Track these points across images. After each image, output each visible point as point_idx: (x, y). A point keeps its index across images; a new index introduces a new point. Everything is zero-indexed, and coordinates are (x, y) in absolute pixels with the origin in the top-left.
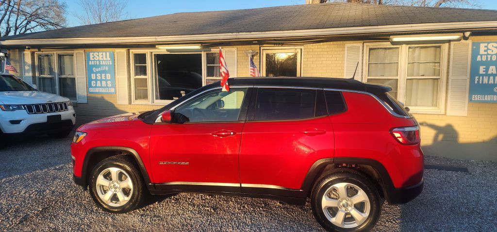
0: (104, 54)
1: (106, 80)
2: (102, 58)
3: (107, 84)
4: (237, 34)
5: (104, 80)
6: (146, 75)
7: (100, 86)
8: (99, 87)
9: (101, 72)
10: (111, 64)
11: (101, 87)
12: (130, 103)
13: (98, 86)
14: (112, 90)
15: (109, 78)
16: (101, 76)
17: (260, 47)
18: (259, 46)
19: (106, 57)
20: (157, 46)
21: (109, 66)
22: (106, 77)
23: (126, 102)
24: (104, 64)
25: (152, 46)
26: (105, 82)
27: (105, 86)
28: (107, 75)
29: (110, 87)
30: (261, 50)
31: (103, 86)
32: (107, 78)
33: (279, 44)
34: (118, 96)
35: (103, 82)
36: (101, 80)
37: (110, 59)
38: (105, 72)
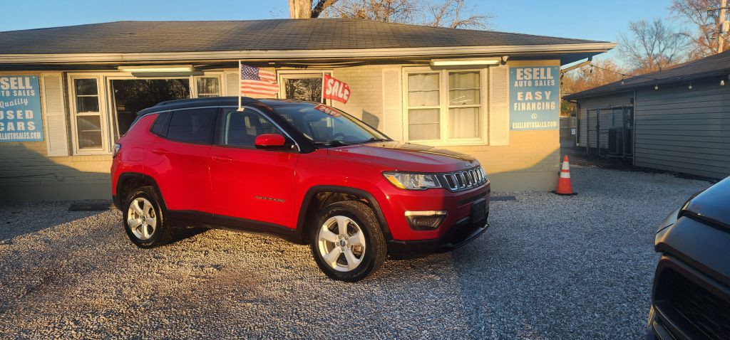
0: (20, 79)
1: (25, 121)
2: (17, 85)
3: (26, 126)
4: (248, 52)
5: (20, 120)
6: (98, 111)
7: (13, 129)
8: (11, 131)
9: (14, 109)
10: (33, 94)
11: (16, 131)
12: (71, 153)
13: (9, 129)
14: (38, 136)
15: (32, 117)
16: (15, 114)
17: (276, 70)
18: (274, 69)
19: (24, 85)
20: (119, 68)
21: (30, 98)
22: (24, 115)
23: (65, 152)
24: (20, 94)
25: (111, 67)
26: (23, 124)
27: (23, 129)
28: (27, 112)
29: (33, 131)
30: (278, 75)
31: (19, 129)
32: (27, 117)
33: (302, 66)
34: (48, 143)
35: (18, 124)
36: (15, 121)
37: (31, 87)
38: (23, 108)
